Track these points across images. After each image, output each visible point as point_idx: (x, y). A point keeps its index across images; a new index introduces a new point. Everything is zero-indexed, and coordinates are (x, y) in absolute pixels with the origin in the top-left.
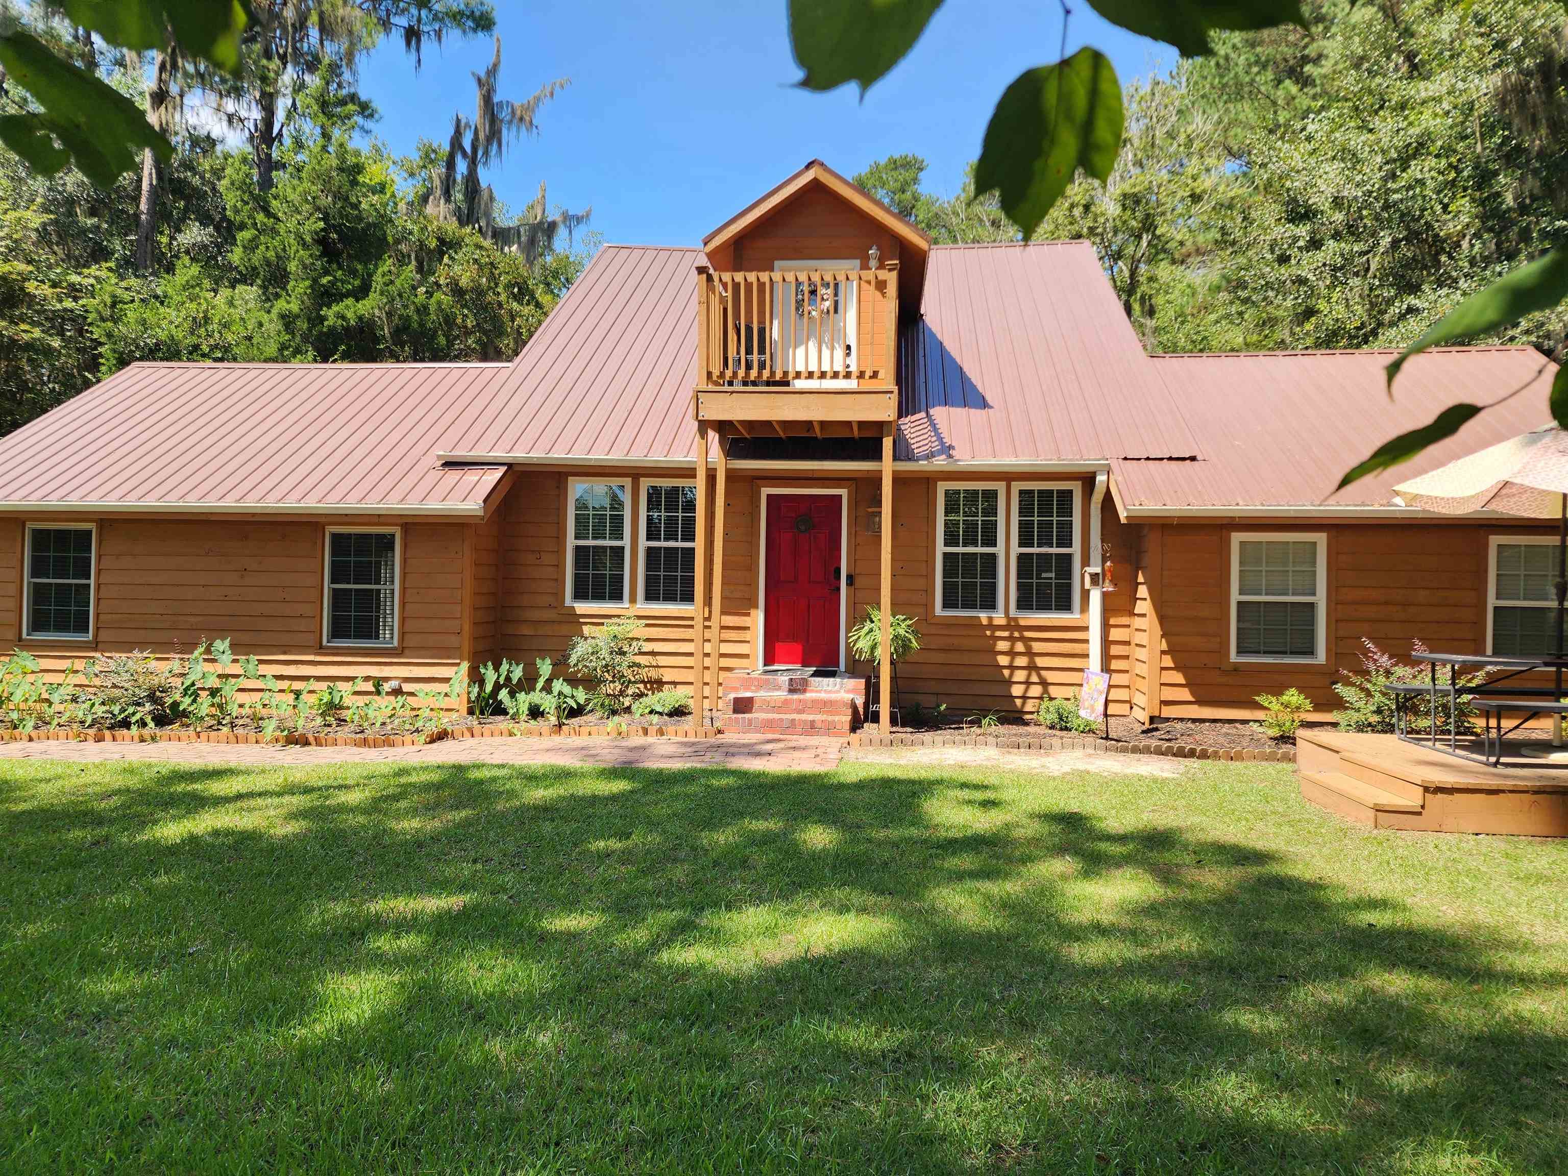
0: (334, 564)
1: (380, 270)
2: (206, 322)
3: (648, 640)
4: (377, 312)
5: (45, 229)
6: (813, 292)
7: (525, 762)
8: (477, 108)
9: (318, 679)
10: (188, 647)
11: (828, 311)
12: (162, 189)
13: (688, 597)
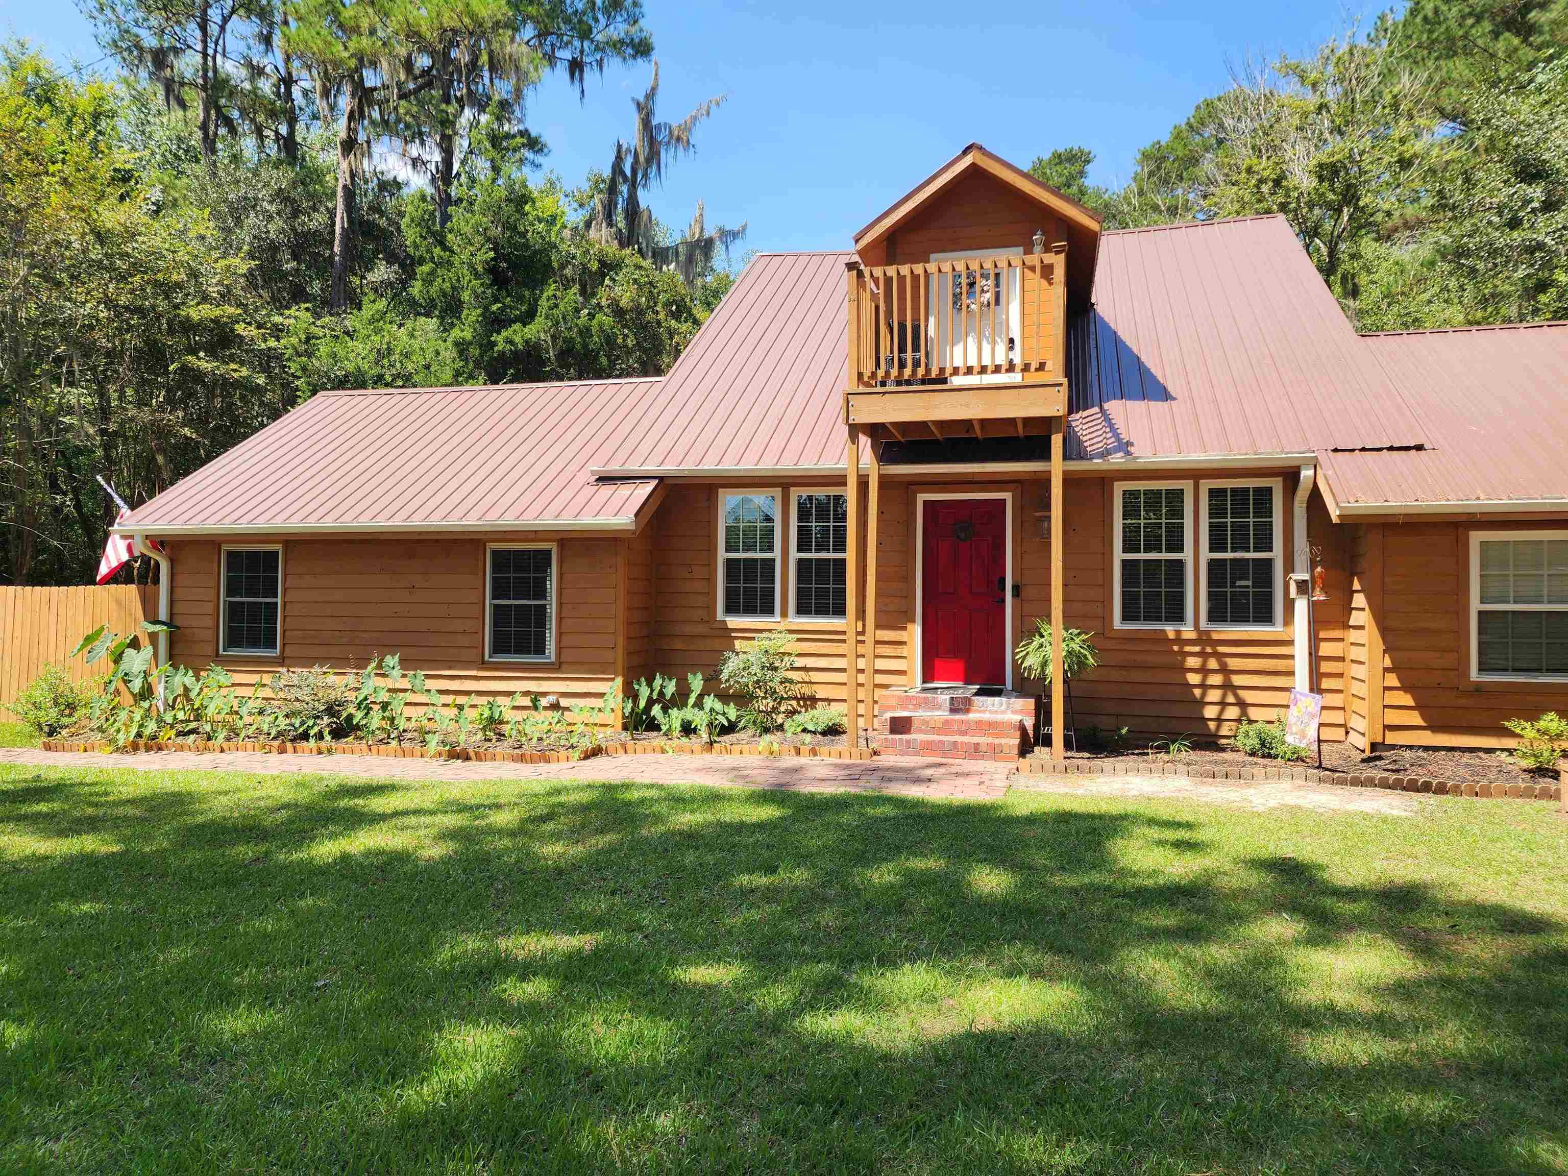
0: (495, 580)
1: (545, 294)
2: (389, 353)
3: (800, 655)
4: (542, 336)
5: (252, 275)
6: (972, 285)
7: (674, 782)
8: (637, 132)
9: (480, 693)
10: (362, 663)
11: (989, 304)
12: (353, 232)
13: (840, 611)
